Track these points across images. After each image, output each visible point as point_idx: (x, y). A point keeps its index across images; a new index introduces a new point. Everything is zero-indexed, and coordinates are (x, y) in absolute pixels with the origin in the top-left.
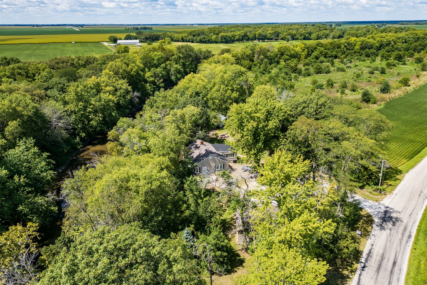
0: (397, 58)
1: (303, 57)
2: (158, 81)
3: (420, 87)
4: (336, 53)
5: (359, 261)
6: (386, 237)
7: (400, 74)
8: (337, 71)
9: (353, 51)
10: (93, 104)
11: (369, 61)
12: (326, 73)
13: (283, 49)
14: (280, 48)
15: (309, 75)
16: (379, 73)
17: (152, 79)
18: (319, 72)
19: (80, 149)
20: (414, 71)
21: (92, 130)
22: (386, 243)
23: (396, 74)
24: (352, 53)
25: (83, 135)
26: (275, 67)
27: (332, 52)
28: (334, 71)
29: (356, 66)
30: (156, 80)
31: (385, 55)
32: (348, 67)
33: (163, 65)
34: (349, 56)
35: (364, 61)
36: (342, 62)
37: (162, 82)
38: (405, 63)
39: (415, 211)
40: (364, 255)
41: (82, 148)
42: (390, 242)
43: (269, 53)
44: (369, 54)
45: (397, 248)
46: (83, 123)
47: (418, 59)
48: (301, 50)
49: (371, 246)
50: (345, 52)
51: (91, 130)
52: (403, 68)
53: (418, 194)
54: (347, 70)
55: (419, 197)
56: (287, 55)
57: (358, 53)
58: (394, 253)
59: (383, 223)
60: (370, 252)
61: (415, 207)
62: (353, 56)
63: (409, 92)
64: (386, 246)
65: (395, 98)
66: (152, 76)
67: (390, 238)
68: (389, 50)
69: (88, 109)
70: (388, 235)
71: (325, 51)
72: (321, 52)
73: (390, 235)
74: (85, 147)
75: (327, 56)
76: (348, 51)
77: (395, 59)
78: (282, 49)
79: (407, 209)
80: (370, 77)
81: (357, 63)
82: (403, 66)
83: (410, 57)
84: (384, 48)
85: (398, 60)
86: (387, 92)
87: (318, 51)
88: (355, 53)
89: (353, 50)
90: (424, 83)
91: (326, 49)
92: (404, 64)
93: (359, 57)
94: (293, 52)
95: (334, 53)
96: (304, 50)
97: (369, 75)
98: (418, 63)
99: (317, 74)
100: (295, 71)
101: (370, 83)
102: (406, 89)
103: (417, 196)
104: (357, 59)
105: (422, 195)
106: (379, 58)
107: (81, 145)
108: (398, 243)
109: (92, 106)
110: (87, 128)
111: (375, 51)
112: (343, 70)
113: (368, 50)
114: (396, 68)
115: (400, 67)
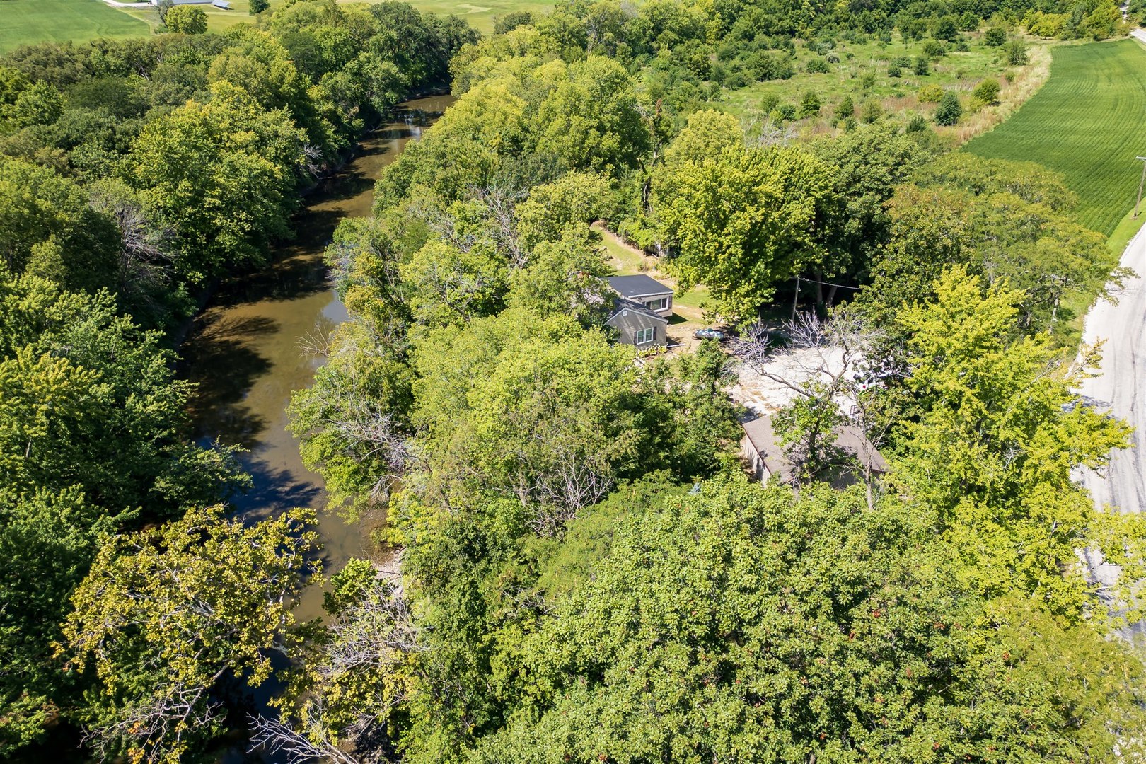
0: (942, 33)
1: (711, 35)
2: (345, 111)
3: (1024, 106)
4: (791, 24)
7: (964, 75)
8: (809, 71)
9: (832, 17)
10: (219, 185)
11: (874, 44)
12: (784, 78)
13: (661, 13)
14: (653, 11)
15: (743, 85)
16: (912, 73)
17: (329, 106)
18: (765, 75)
19: (193, 317)
20: (992, 66)
21: (221, 261)
23: (954, 74)
24: (829, 20)
25: (198, 276)
26: (646, 63)
27: (780, 20)
28: (801, 70)
29: (849, 56)
30: (340, 110)
31: (912, 27)
32: (831, 60)
33: (352, 64)
34: (825, 29)
35: (865, 42)
36: (812, 47)
37: (357, 116)
38: (965, 46)
39: (1138, 398)
41: (197, 314)
43: (626, 24)
44: (871, 24)
45: (1135, 483)
46: (194, 242)
47: (993, 35)
48: (706, 16)
50: (812, 19)
51: (217, 260)
52: (963, 60)
53: (1130, 361)
54: (832, 67)
55: (1134, 367)
56: (672, 29)
57: (846, 21)
58: (1135, 494)
61: (1135, 390)
62: (834, 30)
63: (1003, 121)
65: (977, 136)
66: (326, 98)
68: (919, 12)
69: (208, 200)
71: (766, 16)
72: (756, 21)
74: (202, 311)
75: (771, 29)
76: (821, 15)
77: (938, 36)
78: (656, 12)
79: (1120, 396)
80: (895, 86)
81: (850, 49)
82: (962, 54)
83: (971, 29)
84: (905, 8)
85: (946, 38)
86: (955, 122)
87: (748, 18)
88: (837, 21)
89: (831, 12)
90: (1029, 97)
91: (766, 12)
92: (964, 48)
93: (851, 32)
94: (686, 22)
95: (787, 23)
96: (714, 14)
97: (893, 80)
98: (994, 45)
99: (762, 80)
100: (704, 74)
101: (902, 100)
102: (994, 113)
103: (1130, 365)
104: (846, 38)
105: (1137, 361)
106: (896, 34)
107: (194, 307)
108: (1134, 471)
109: (217, 191)
110: (204, 256)
111: (884, 14)
112: (822, 69)
113: (866, 12)
114: (945, 59)
115: (956, 57)
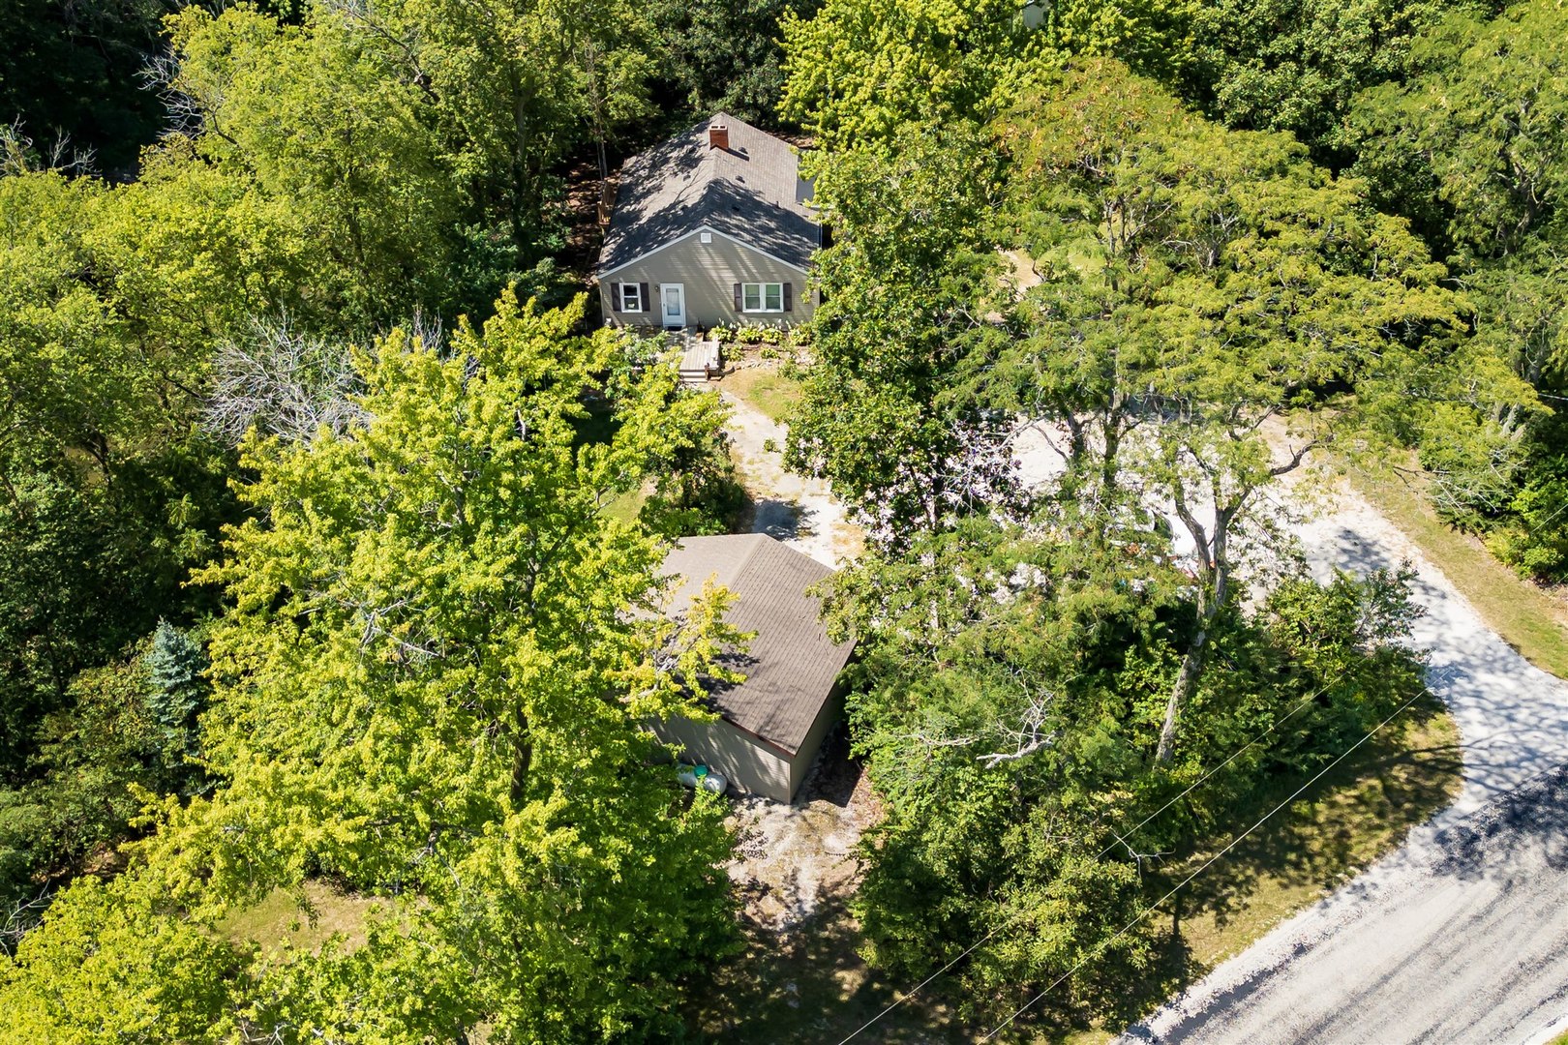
5: (1133, 1019)
6: (1435, 928)
22: (1408, 961)
40: (1198, 996)
42: (1443, 959)
49: (1290, 950)
59: (1493, 830)
60: (1244, 990)
64: (1386, 979)
67: (1461, 937)
70: (1465, 918)
73: (1478, 918)
